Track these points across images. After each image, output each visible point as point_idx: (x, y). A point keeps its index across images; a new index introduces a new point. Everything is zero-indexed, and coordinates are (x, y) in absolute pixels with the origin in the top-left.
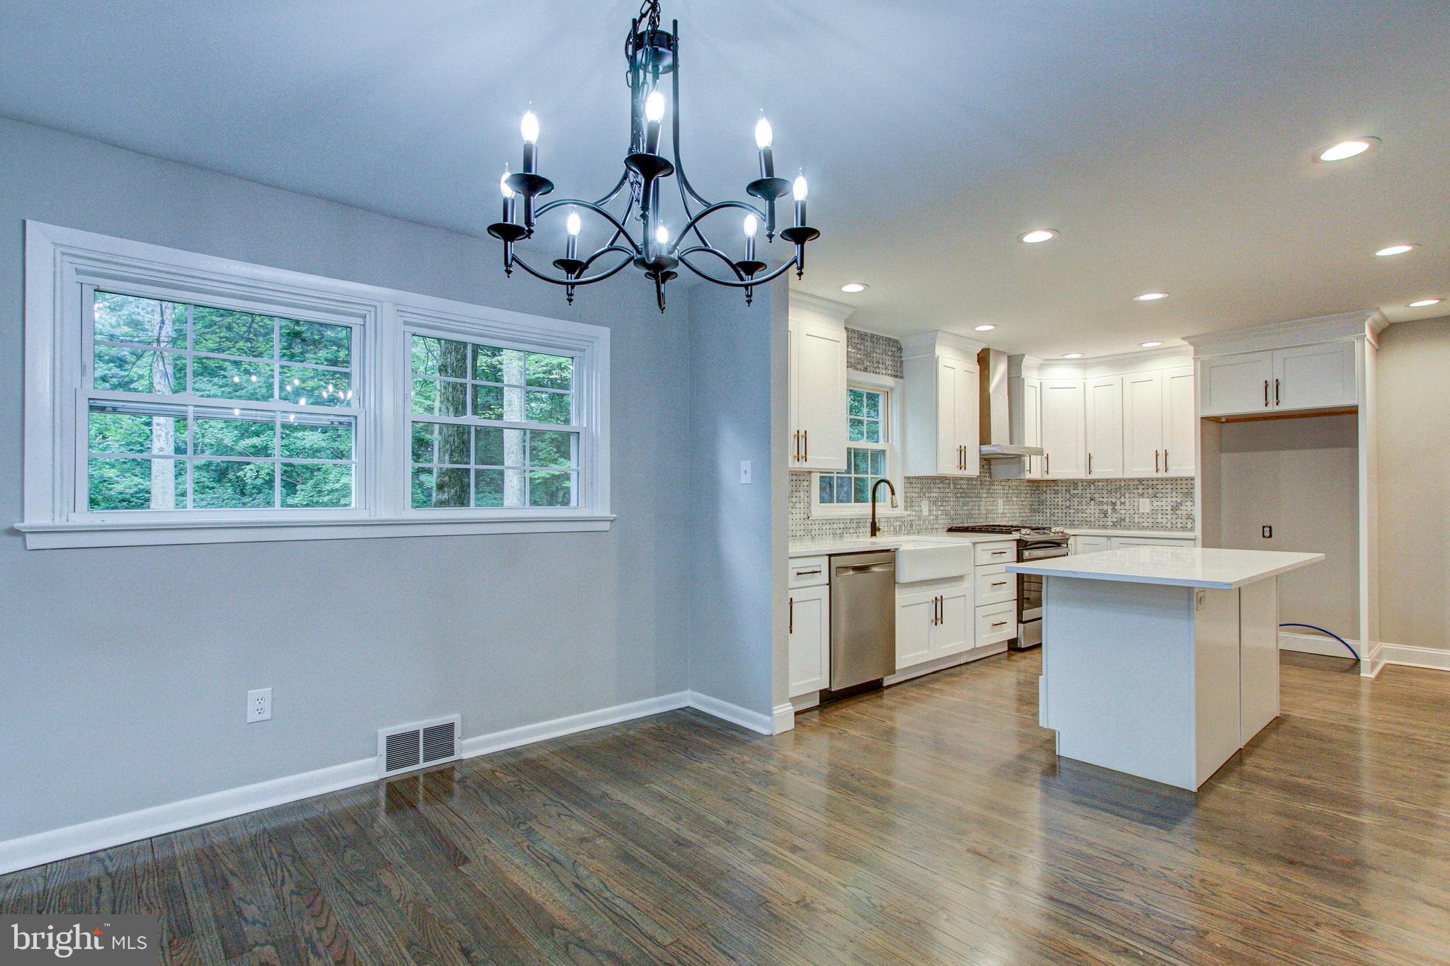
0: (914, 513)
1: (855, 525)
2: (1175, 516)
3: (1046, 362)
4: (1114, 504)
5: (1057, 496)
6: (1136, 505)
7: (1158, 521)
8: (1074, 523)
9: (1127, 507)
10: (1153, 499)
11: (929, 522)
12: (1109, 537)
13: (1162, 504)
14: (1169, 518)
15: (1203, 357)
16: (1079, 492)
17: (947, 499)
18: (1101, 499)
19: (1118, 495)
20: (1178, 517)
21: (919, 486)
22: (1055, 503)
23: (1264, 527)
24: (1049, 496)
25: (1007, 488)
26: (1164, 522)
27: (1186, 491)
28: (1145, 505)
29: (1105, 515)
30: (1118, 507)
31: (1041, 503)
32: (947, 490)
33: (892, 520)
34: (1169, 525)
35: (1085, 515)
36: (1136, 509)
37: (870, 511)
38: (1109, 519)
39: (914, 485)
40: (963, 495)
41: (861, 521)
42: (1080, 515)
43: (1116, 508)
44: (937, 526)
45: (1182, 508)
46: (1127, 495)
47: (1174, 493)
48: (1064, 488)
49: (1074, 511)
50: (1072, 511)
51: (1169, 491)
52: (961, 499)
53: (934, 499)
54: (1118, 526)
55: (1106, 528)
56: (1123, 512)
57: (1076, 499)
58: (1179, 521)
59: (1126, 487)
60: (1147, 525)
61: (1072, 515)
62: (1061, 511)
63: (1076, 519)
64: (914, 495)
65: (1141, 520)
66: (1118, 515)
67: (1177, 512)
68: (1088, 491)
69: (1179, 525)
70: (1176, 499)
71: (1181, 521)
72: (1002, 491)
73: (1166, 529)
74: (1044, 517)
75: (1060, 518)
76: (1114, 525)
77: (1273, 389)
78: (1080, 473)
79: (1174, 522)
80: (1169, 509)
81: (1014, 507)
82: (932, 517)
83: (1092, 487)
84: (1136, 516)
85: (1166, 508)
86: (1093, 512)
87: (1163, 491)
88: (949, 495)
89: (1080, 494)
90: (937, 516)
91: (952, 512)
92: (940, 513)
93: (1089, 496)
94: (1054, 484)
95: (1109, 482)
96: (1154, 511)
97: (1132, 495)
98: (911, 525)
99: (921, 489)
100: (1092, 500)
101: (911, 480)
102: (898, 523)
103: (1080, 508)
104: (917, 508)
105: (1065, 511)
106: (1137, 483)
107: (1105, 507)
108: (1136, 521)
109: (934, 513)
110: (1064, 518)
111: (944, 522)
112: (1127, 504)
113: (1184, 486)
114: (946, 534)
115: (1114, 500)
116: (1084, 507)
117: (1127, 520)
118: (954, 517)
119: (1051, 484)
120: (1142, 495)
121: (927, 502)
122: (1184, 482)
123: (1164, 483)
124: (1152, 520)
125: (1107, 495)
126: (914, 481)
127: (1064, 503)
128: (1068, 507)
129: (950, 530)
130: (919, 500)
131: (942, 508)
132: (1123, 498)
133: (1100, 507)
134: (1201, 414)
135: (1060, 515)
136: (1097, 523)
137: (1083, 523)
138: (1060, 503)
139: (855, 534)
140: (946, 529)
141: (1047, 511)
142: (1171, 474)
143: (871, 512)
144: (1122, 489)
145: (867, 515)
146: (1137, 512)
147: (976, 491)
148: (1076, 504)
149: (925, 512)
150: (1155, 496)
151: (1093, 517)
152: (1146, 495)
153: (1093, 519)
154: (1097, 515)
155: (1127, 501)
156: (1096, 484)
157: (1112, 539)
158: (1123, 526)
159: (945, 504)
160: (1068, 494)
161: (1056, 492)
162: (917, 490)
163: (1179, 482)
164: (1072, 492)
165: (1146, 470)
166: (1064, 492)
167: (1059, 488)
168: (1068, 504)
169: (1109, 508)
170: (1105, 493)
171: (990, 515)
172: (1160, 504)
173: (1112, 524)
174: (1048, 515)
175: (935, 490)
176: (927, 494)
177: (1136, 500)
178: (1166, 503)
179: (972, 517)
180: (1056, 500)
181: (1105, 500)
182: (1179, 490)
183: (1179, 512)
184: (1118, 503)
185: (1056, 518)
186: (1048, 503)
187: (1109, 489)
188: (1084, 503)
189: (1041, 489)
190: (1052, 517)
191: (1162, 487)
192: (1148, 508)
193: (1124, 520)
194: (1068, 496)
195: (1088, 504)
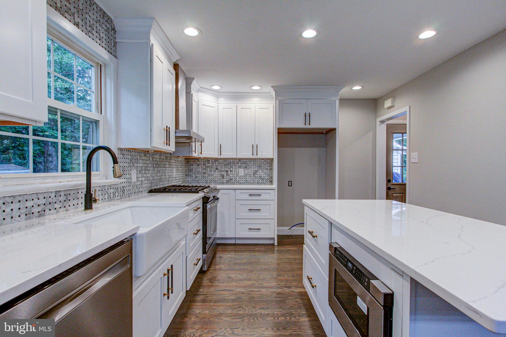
0: (126, 180)
1: (62, 198)
2: (254, 177)
3: (201, 89)
4: (227, 171)
5: (199, 167)
6: (238, 172)
7: (247, 179)
8: (208, 181)
9: (233, 173)
10: (245, 169)
11: (137, 187)
12: (235, 189)
13: (249, 171)
14: (252, 178)
15: (280, 98)
16: (210, 165)
17: (148, 168)
18: (221, 169)
19: (229, 167)
20: (256, 178)
21: (130, 157)
22: (198, 171)
23: (289, 181)
24: (194, 167)
25: (177, 162)
26: (250, 180)
27: (259, 165)
28: (242, 172)
29: (223, 177)
30: (229, 173)
31: (190, 171)
32: (148, 162)
33: (106, 188)
34: (252, 182)
35: (213, 177)
36: (237, 173)
37: (83, 181)
38: (225, 179)
39: (125, 156)
40: (157, 165)
41: (72, 193)
42: (211, 177)
43: (228, 173)
44: (141, 189)
45: (257, 173)
46: (233, 167)
47: (254, 166)
48: (203, 163)
49: (207, 175)
50: (206, 175)
51: (252, 164)
52: (156, 169)
53: (140, 168)
54: (229, 183)
55: (223, 184)
56: (231, 175)
57: (209, 169)
58: (256, 179)
59: (233, 163)
60: (242, 181)
61: (206, 177)
62: (200, 175)
63: (208, 179)
64: (126, 165)
65: (239, 179)
66: (229, 177)
67: (255, 175)
68: (215, 164)
69: (256, 182)
70: (255, 169)
71: (257, 179)
72: (175, 164)
73: (251, 184)
74: (192, 178)
75: (200, 179)
76: (228, 182)
77: (307, 117)
78: (215, 155)
79: (254, 180)
80: (252, 174)
81: (180, 173)
82: (139, 183)
83: (217, 163)
84: (238, 177)
85: (251, 173)
86: (217, 175)
87: (249, 165)
88: (149, 165)
89: (211, 166)
90: (142, 181)
91: (151, 178)
92: (143, 179)
93: (215, 167)
94: (197, 161)
95: (225, 160)
96: (246, 175)
97: (236, 167)
98: (123, 192)
99: (131, 160)
100: (216, 169)
101: (123, 152)
102: (112, 191)
103: (211, 173)
104: (128, 176)
105: (203, 175)
106: (238, 161)
107: (223, 173)
108: (238, 180)
109: (140, 179)
110: (202, 179)
111: (147, 185)
112: (233, 171)
113: (259, 163)
114: (147, 194)
115: (227, 169)
116: (213, 173)
117: (233, 179)
118: (152, 182)
119: (195, 161)
120: (240, 167)
121: (135, 171)
122: (258, 161)
123: (250, 161)
124: (245, 179)
125: (224, 167)
126: (126, 153)
127: (202, 171)
128: (204, 173)
129: (151, 191)
130: (129, 169)
131: (145, 175)
132: (231, 168)
133: (221, 173)
134: (278, 126)
135: (200, 177)
136: (219, 181)
137: (212, 181)
138: (200, 171)
139: (63, 209)
140: (147, 191)
141: (193, 175)
142: (259, 157)
143: (85, 182)
144: (231, 164)
145: (80, 185)
146: (238, 175)
147: (163, 163)
148: (208, 172)
149: (134, 179)
150: (246, 168)
151: (217, 178)
152: (242, 167)
153: (217, 179)
154: (219, 177)
155: (233, 170)
156: (219, 161)
157: (236, 190)
158: (231, 183)
159: (147, 172)
160: (204, 166)
161: (198, 165)
162: (128, 161)
163: (256, 161)
164: (207, 165)
165: (246, 154)
166: (202, 165)
167: (200, 163)
168: (204, 171)
169: (225, 173)
170: (223, 166)
171: (170, 179)
172: (248, 171)
173: (226, 181)
174: (194, 177)
175: (140, 161)
176: (135, 165)
177: (238, 169)
178: (251, 171)
179: (161, 181)
180: (198, 169)
181: (223, 169)
182: (256, 165)
183: (256, 175)
184: (229, 171)
185: (197, 179)
186: (194, 171)
187: (225, 164)
188: (213, 171)
189: (190, 163)
190: (196, 178)
191: (249, 163)
192: (243, 173)
193: (232, 179)
194: (204, 167)
195: (215, 171)
